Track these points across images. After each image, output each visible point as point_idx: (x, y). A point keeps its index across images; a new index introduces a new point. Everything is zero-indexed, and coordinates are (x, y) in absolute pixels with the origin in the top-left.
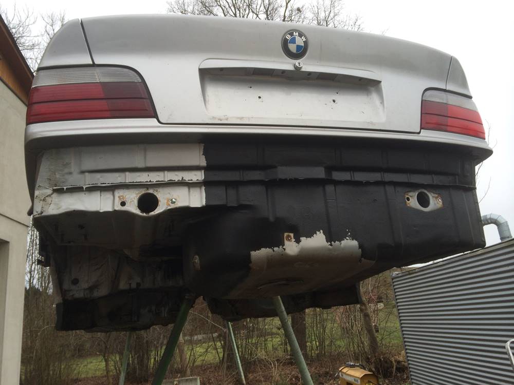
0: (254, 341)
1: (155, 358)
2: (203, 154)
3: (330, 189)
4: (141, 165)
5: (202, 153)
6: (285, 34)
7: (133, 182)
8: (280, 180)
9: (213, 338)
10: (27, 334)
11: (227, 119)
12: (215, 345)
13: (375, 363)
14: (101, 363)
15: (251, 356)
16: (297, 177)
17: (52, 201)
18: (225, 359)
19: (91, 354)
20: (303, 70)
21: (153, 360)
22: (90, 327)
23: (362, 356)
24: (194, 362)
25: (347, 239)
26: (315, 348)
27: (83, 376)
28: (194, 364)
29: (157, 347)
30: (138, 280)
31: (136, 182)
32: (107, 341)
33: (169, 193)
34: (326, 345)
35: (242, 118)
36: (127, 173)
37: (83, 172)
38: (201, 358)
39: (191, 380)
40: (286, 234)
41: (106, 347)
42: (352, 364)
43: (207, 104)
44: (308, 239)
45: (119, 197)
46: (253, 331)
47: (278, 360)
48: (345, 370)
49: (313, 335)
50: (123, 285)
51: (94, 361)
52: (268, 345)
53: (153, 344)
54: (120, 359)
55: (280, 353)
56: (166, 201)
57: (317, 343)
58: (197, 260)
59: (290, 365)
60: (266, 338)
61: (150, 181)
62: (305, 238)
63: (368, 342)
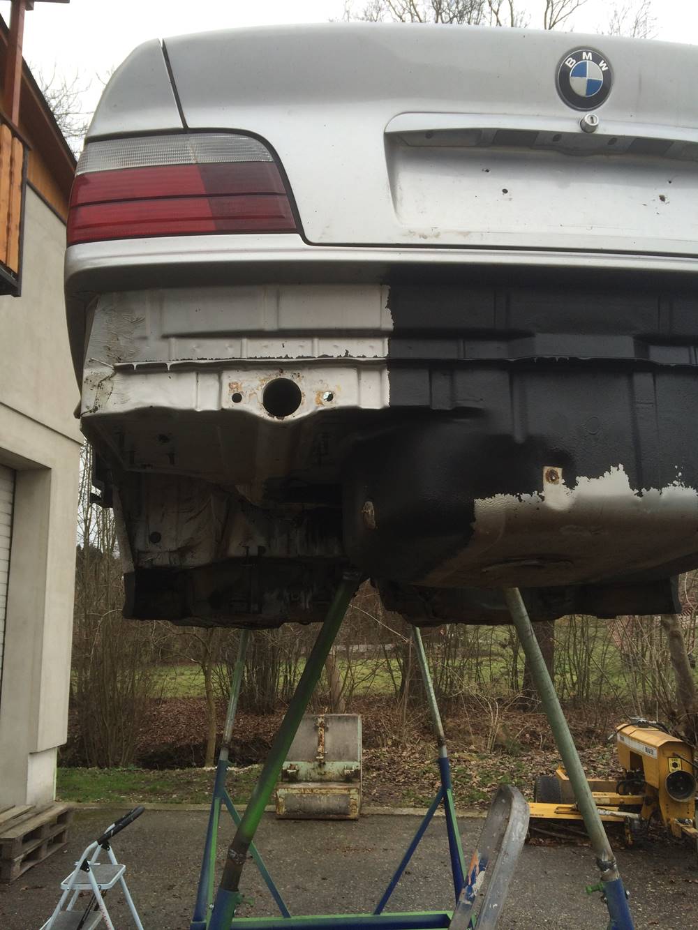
0: (457, 664)
1: (286, 676)
2: (387, 307)
3: (643, 381)
4: (269, 325)
5: (386, 304)
6: (564, 58)
7: (256, 358)
8: (541, 360)
9: (385, 651)
10: (81, 621)
11: (437, 236)
12: (389, 664)
13: (686, 723)
14: (197, 677)
15: (451, 687)
16: (575, 355)
17: (112, 388)
18: (406, 690)
19: (183, 662)
20: (599, 131)
21: (282, 679)
22: (180, 616)
23: (660, 707)
24: (353, 688)
25: (675, 485)
26: (569, 684)
27: (169, 695)
28: (351, 691)
29: (289, 658)
30: (261, 541)
31: (261, 358)
32: (208, 642)
33: (321, 381)
34: (591, 682)
35: (467, 234)
36: (245, 341)
37: (166, 337)
38: (364, 684)
39: (347, 719)
40: (546, 469)
41: (206, 650)
42: (642, 720)
43: (398, 205)
44: (593, 480)
45: (230, 385)
46: (456, 646)
47: (499, 700)
48: (627, 731)
49: (567, 662)
50: (235, 549)
51: (189, 672)
52: (483, 672)
53: (283, 653)
54: (229, 673)
55: (505, 689)
56: (315, 396)
57: (575, 678)
58: (370, 509)
59: (522, 711)
60: (479, 660)
61: (287, 357)
62: (585, 478)
63: (674, 683)
